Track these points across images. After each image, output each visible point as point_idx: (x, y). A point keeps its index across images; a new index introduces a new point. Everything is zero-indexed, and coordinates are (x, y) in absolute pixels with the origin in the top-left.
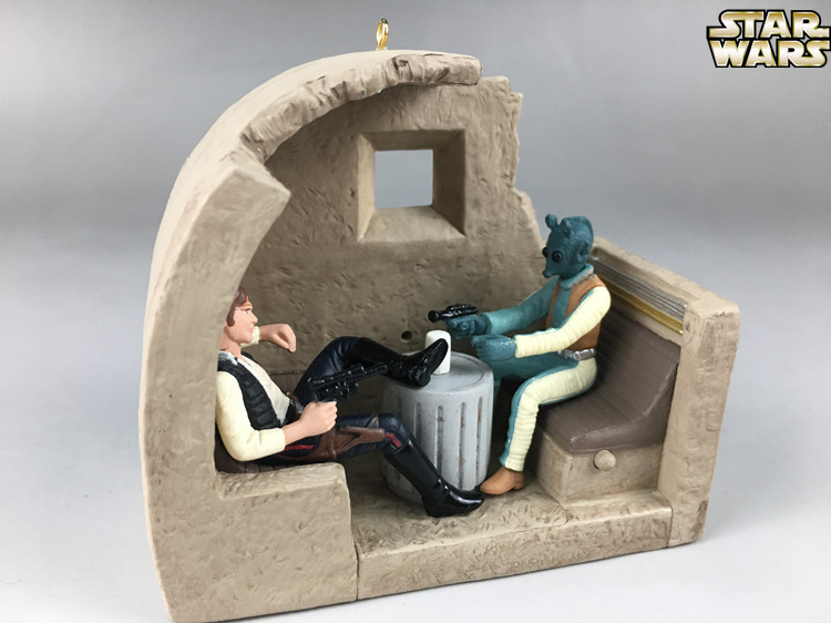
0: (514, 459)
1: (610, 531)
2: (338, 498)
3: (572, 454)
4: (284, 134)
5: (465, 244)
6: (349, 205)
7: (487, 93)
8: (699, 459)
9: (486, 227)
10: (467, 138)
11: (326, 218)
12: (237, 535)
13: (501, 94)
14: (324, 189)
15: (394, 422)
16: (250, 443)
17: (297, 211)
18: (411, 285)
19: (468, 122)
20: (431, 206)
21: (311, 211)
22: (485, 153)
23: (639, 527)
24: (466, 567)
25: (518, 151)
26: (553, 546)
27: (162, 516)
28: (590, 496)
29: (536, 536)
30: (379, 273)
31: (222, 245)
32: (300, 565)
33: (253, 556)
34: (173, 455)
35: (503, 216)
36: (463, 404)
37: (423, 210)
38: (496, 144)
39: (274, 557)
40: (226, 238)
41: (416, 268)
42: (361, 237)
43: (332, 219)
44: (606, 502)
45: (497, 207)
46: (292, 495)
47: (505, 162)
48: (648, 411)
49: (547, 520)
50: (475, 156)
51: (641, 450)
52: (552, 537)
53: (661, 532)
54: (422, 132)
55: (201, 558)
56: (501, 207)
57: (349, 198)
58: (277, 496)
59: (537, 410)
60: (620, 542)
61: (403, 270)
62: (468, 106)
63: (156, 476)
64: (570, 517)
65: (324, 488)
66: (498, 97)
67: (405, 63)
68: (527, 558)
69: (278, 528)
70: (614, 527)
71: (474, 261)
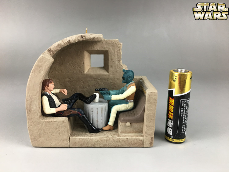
0: (111, 123)
1: (128, 141)
2: (64, 123)
3: (121, 122)
4: (57, 50)
5: (109, 75)
6: (83, 65)
7: (114, 43)
8: (150, 126)
9: (114, 72)
10: (109, 52)
11: (78, 68)
12: (44, 129)
13: (117, 43)
14: (77, 62)
15: (81, 110)
16: (48, 110)
17: (72, 66)
18: (97, 84)
19: (109, 49)
20: (103, 67)
21: (74, 66)
22: (113, 55)
23: (135, 141)
24: (93, 144)
25: (121, 55)
26: (114, 142)
27: (29, 122)
28: (125, 133)
29: (110, 139)
30: (89, 80)
31: (39, 69)
32: (57, 137)
33: (47, 134)
34: (31, 110)
35: (118, 70)
36: (97, 108)
37: (101, 68)
38: (116, 54)
39: (52, 135)
40: (41, 68)
41: (98, 80)
42: (85, 72)
43: (79, 68)
44: (129, 134)
45: (116, 68)
46: (55, 122)
47: (118, 58)
48: (139, 114)
49: (113, 136)
50: (111, 56)
51: (138, 123)
52: (113, 140)
53: (141, 143)
54: (98, 51)
55: (37, 133)
56: (117, 68)
57: (83, 64)
58: (52, 121)
59: (116, 112)
60: (130, 144)
61: (95, 80)
62: (109, 45)
63: (28, 114)
64: (119, 136)
65: (61, 121)
66: (116, 44)
67: (84, 36)
68: (107, 144)
69: (52, 128)
70: (129, 140)
71: (111, 79)
